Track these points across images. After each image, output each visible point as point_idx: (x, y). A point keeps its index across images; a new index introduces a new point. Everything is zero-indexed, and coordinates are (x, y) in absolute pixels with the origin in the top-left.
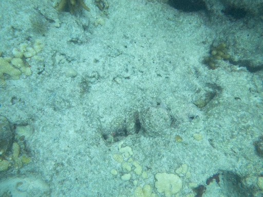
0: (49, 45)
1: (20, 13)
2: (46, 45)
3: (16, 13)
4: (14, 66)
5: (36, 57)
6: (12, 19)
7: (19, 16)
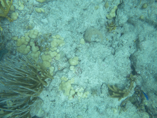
0: (88, 100)
1: (97, 79)
2: (88, 98)
3: (96, 78)
4: (70, 92)
5: (79, 98)
6: (92, 78)
7: (95, 80)
